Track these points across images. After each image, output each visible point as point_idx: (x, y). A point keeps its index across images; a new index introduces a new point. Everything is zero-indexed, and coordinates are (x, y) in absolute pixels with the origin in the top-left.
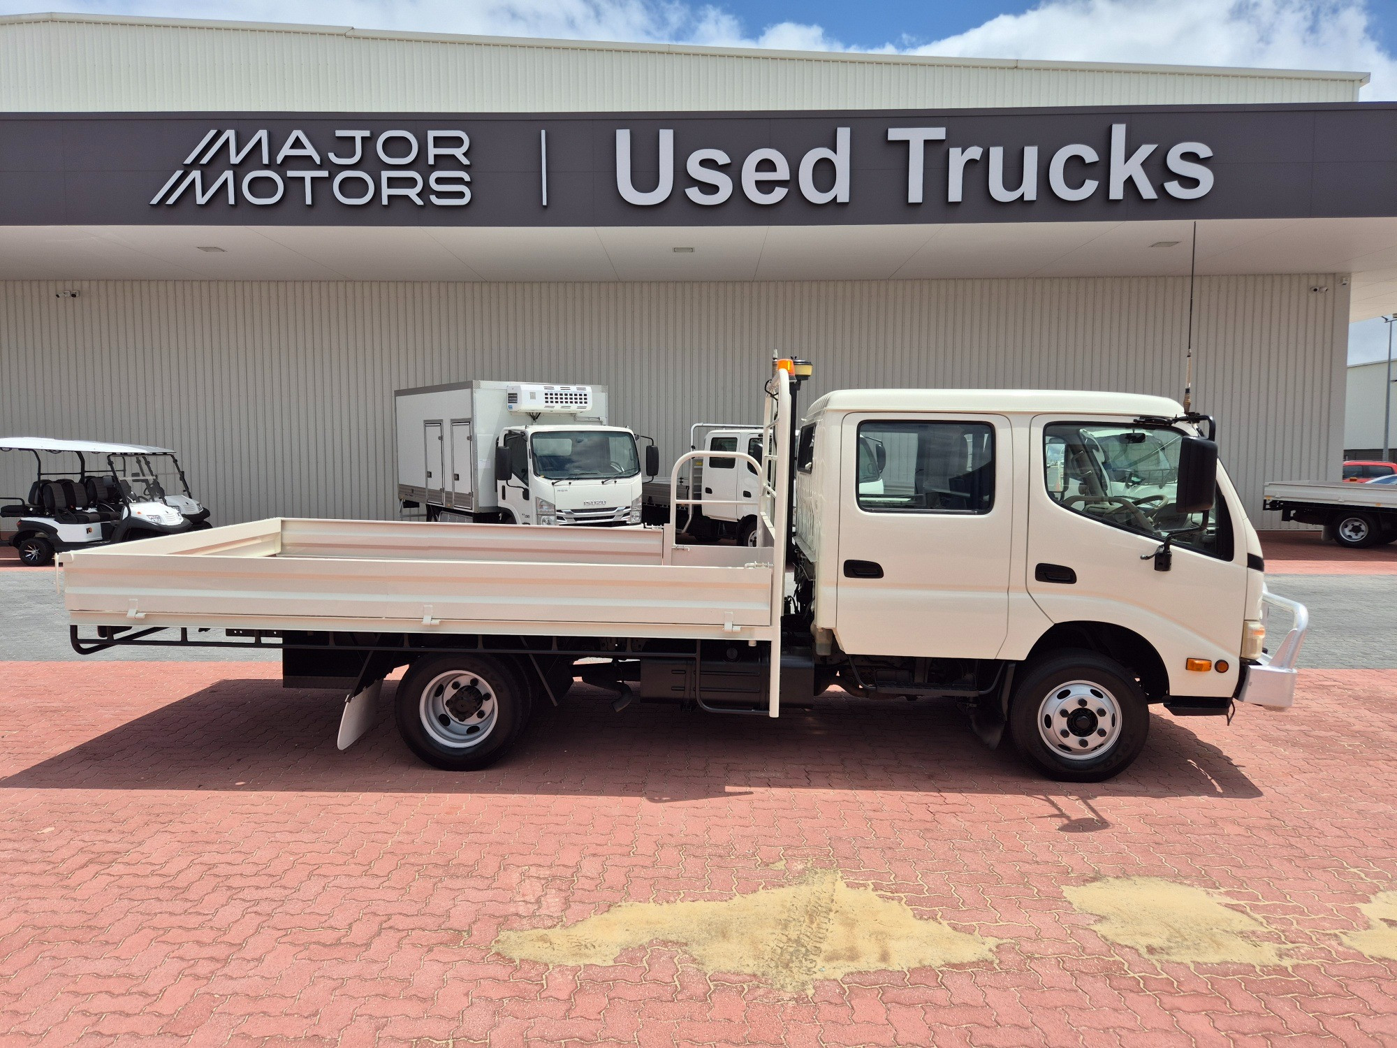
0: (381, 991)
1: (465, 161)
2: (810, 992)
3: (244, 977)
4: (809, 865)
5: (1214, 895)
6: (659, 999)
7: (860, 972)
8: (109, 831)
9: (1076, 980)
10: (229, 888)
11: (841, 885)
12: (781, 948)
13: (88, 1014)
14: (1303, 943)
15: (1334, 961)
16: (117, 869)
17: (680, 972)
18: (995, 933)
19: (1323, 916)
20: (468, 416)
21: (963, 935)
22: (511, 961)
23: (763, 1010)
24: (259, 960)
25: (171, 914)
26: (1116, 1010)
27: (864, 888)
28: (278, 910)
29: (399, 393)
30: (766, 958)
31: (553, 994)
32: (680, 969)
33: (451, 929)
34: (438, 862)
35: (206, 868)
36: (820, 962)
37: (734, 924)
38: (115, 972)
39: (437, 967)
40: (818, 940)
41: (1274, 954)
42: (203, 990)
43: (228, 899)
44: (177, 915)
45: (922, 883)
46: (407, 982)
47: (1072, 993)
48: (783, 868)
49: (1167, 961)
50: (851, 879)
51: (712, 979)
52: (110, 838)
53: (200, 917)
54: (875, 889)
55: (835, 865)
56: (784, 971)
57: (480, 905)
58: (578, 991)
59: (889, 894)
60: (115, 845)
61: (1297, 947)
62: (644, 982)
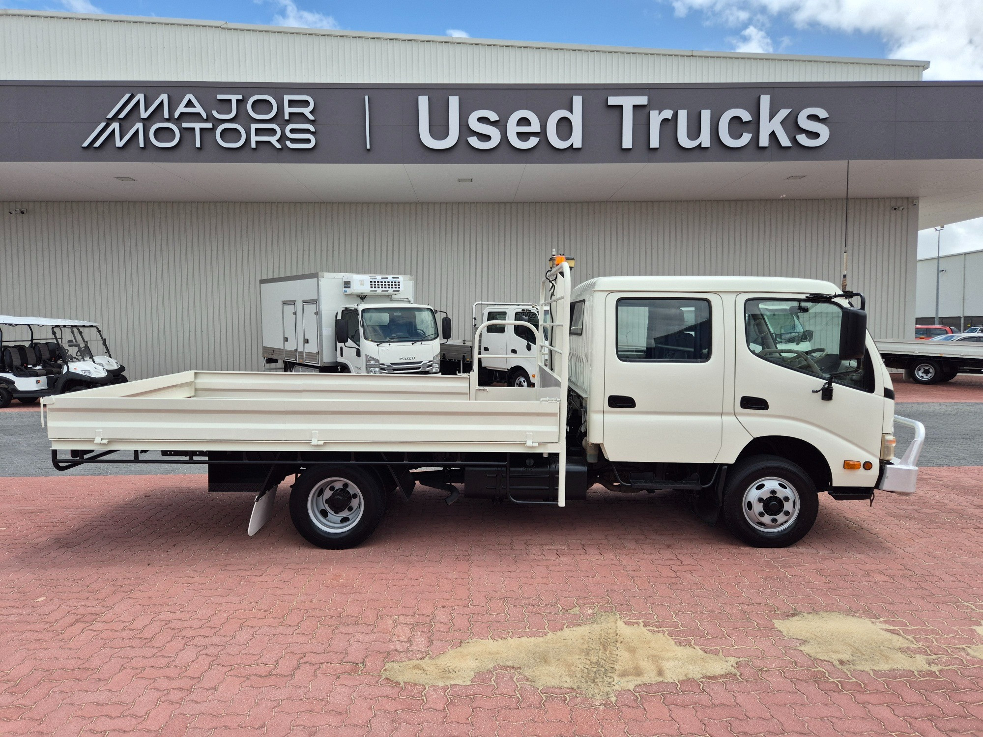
0: (308, 707)
1: (311, 117)
2: (614, 699)
3: (206, 701)
4: (596, 610)
5: (877, 623)
6: (508, 707)
7: (645, 684)
8: (88, 598)
9: (795, 685)
10: (183, 637)
11: (620, 623)
12: (587, 669)
13: (95, 732)
14: (942, 654)
15: (965, 666)
16: (98, 626)
17: (519, 688)
18: (733, 654)
19: (952, 635)
20: (315, 297)
21: (711, 656)
22: (398, 683)
23: (583, 713)
24: (215, 688)
25: (143, 657)
26: (826, 705)
27: (637, 625)
28: (222, 652)
29: (263, 282)
30: (578, 676)
31: (432, 706)
32: (519, 686)
33: (350, 662)
34: (332, 614)
35: (163, 624)
36: (616, 679)
37: (551, 653)
38: (109, 700)
39: (344, 689)
40: (612, 662)
41: (925, 663)
42: (177, 712)
43: (184, 646)
44: (148, 658)
45: (676, 620)
46: (325, 701)
47: (794, 694)
48: (578, 612)
49: (854, 670)
50: (627, 619)
51: (543, 692)
52: (88, 603)
53: (165, 659)
54: (645, 626)
55: (614, 609)
56: (592, 685)
57: (368, 645)
58: (449, 703)
59: (655, 629)
60: (93, 609)
61: (939, 658)
62: (495, 696)
